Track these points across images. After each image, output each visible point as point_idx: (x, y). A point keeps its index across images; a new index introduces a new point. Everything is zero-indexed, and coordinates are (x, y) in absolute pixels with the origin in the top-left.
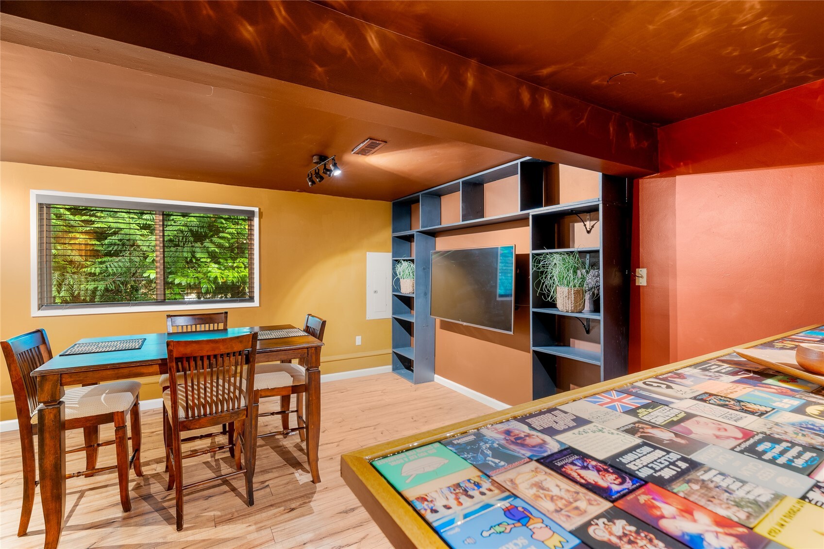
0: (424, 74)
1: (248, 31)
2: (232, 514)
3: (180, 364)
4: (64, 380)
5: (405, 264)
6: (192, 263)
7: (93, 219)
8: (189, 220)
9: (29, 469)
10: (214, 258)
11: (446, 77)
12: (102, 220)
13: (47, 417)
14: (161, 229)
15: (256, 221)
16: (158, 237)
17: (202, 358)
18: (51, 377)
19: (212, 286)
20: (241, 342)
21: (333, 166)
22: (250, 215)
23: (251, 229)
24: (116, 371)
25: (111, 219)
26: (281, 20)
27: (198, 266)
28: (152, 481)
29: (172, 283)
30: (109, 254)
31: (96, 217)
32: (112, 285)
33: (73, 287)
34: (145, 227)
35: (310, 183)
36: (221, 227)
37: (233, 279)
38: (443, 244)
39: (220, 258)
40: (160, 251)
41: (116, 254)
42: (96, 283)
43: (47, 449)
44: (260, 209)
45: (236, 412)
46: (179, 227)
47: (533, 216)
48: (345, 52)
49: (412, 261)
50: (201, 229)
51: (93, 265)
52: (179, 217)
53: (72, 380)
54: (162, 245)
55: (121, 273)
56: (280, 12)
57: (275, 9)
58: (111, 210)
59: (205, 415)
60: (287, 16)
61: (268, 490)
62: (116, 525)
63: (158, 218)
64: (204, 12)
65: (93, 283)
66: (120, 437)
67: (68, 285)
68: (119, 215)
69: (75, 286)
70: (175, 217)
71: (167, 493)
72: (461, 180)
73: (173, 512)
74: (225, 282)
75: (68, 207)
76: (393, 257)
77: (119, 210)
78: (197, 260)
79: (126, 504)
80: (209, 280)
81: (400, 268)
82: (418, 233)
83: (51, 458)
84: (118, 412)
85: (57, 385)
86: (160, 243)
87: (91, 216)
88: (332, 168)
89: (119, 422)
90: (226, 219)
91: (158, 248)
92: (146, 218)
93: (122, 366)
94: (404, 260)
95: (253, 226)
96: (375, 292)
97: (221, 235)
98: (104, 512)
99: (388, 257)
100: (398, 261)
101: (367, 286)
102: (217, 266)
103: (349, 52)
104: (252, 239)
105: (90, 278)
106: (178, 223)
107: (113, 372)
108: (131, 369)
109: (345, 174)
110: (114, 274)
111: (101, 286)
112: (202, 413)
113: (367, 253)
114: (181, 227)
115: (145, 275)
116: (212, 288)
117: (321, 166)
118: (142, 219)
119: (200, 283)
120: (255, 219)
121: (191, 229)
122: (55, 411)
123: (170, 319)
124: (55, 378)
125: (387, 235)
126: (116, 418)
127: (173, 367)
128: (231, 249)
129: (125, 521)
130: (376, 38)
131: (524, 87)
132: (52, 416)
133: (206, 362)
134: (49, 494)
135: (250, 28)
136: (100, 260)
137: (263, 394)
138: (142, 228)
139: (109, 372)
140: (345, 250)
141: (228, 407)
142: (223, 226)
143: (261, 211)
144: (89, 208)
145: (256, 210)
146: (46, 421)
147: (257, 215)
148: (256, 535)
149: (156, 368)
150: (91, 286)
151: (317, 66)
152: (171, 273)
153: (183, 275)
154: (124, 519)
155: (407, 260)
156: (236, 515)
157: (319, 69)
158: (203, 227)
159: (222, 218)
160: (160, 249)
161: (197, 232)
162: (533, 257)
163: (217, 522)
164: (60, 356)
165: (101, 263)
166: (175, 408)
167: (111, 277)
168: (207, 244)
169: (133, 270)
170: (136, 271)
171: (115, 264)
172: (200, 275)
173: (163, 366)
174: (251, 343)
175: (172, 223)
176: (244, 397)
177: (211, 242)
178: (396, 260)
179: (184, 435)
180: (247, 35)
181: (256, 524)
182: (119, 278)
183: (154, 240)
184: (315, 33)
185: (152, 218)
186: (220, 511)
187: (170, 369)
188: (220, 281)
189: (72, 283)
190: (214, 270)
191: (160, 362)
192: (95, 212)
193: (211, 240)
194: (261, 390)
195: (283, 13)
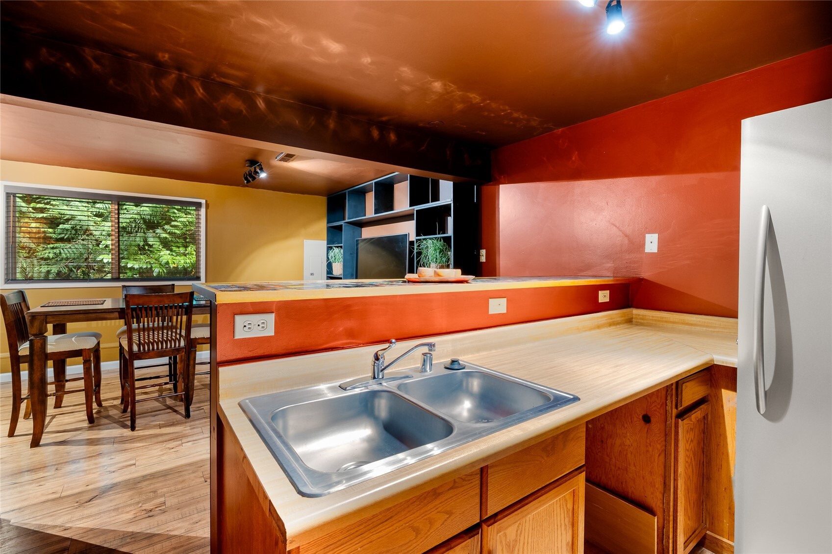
0: (297, 122)
1: (179, 103)
2: (174, 423)
3: (134, 313)
4: (48, 320)
5: (336, 250)
6: (145, 249)
7: (48, 206)
8: (141, 209)
9: (16, 388)
10: (166, 244)
11: (313, 123)
12: (56, 207)
13: (35, 345)
14: (117, 216)
15: (203, 211)
16: (114, 223)
17: (151, 309)
18: (39, 317)
19: (163, 271)
20: (181, 297)
21: (260, 170)
22: (198, 205)
23: (198, 218)
24: (87, 315)
25: (65, 207)
26: (200, 95)
27: (150, 252)
28: (109, 409)
29: (125, 267)
30: (62, 240)
31: (52, 205)
32: (65, 268)
33: (26, 270)
34: (98, 215)
35: (245, 182)
36: (173, 217)
37: (184, 265)
38: (368, 233)
39: (172, 246)
40: (115, 236)
41: (69, 240)
42: (50, 266)
43: (35, 367)
44: (206, 201)
45: (177, 349)
46: (132, 215)
47: (417, 211)
48: (242, 111)
49: (341, 247)
50: (154, 218)
51: (45, 250)
52: (132, 207)
53: (54, 320)
54: (117, 230)
55: (74, 259)
56: (199, 90)
57: (196, 89)
58: (64, 199)
59: (153, 349)
60: (204, 93)
61: (202, 411)
62: (84, 430)
63: (113, 207)
64: (153, 94)
65: (46, 266)
66: (87, 368)
67: (21, 268)
68: (72, 203)
69: (28, 269)
70: (127, 207)
71: (122, 414)
72: (374, 181)
73: (129, 423)
74: (177, 267)
75: (21, 195)
76: (327, 244)
77: (73, 199)
78: (151, 246)
79: (91, 419)
80: (160, 264)
81: (331, 254)
82: (346, 224)
83: (38, 374)
84: (85, 349)
85: (43, 323)
86: (116, 229)
87: (45, 204)
88: (259, 171)
89: (86, 356)
90: (178, 210)
91: (113, 233)
92: (99, 207)
93: (92, 311)
94: (335, 247)
95: (201, 215)
96: (312, 274)
97: (173, 223)
98: (73, 424)
99: (324, 244)
100: (331, 248)
101: (305, 269)
102: (168, 252)
103: (244, 111)
104: (199, 227)
105: (43, 262)
106: (131, 212)
107: (84, 316)
108: (98, 314)
109: (271, 176)
110: (67, 259)
111: (54, 269)
112: (151, 349)
113: (305, 241)
114: (134, 216)
115: (99, 259)
116: (164, 272)
117: (252, 169)
118: (95, 207)
119: (152, 267)
120: (202, 209)
121: (144, 217)
122: (41, 341)
123: (125, 289)
124: (42, 317)
125: (322, 226)
126: (84, 353)
127: (129, 313)
128: (184, 236)
129: (90, 428)
130: (263, 102)
131: (374, 127)
132: (39, 344)
133: (154, 312)
134: (36, 399)
135: (180, 101)
136: (52, 246)
137: (200, 341)
138: (96, 215)
139: (81, 316)
140: (287, 237)
141: (171, 345)
142: (175, 215)
143: (208, 202)
144: (42, 197)
145: (203, 201)
146: (35, 348)
147: (204, 206)
148: (190, 431)
149: (116, 315)
150: (44, 269)
151: (223, 121)
152: (123, 258)
153: (135, 260)
154: (90, 427)
155: (338, 247)
156: (176, 423)
157: (225, 122)
158: (156, 216)
159: (175, 208)
160: (116, 233)
161: (150, 220)
162: (417, 242)
163: (160, 427)
164: (41, 307)
165: (53, 248)
166: (130, 343)
167: (64, 261)
168: (158, 231)
169: (85, 256)
170: (89, 256)
171: (67, 250)
172: (152, 261)
173: (121, 314)
174: (188, 298)
175: (125, 212)
176: (184, 340)
177: (163, 229)
178: (330, 247)
179: (137, 363)
180: (178, 105)
181: (190, 426)
182: (71, 263)
183: (107, 226)
184: (222, 101)
185: (105, 207)
186: (164, 421)
187: (127, 315)
188: (172, 266)
189: (25, 266)
190: (165, 255)
191: (119, 310)
192: (49, 200)
193: (164, 228)
194: (199, 338)
195: (201, 91)
